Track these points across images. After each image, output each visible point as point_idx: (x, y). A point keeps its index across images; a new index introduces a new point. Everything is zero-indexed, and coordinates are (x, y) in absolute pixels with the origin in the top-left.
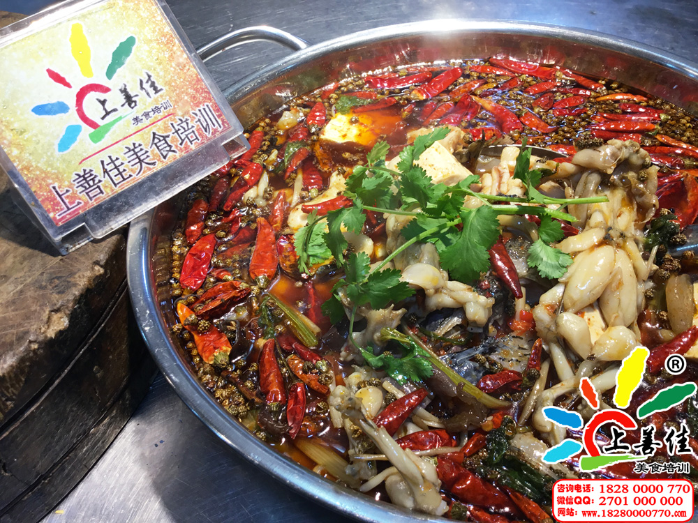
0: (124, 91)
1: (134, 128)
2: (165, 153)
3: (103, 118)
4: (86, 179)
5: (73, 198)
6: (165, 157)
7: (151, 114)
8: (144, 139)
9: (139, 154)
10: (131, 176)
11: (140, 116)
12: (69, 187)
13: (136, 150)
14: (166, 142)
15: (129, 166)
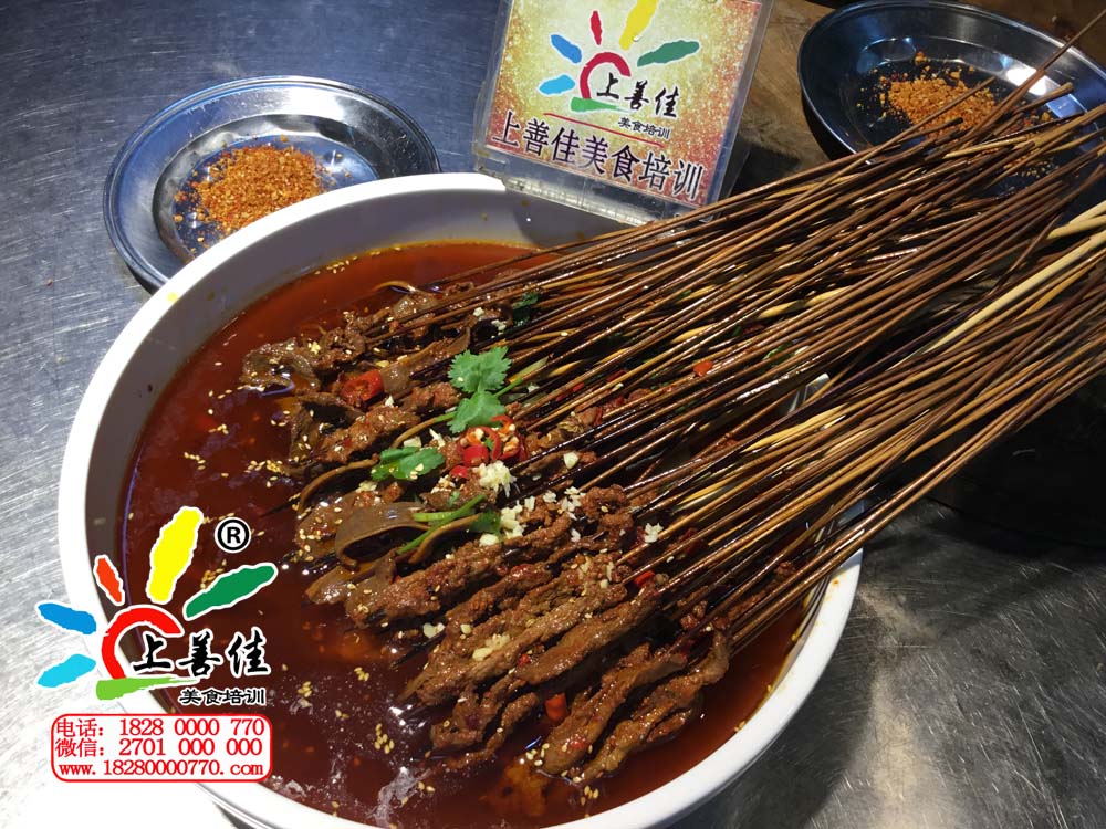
0: (640, 87)
1: (615, 126)
2: (619, 172)
3: (599, 94)
4: (539, 131)
5: (516, 136)
6: (616, 175)
7: (642, 128)
8: (614, 145)
9: (598, 152)
10: (573, 162)
11: (631, 120)
12: (521, 124)
13: (600, 147)
14: (630, 165)
15: (581, 154)
